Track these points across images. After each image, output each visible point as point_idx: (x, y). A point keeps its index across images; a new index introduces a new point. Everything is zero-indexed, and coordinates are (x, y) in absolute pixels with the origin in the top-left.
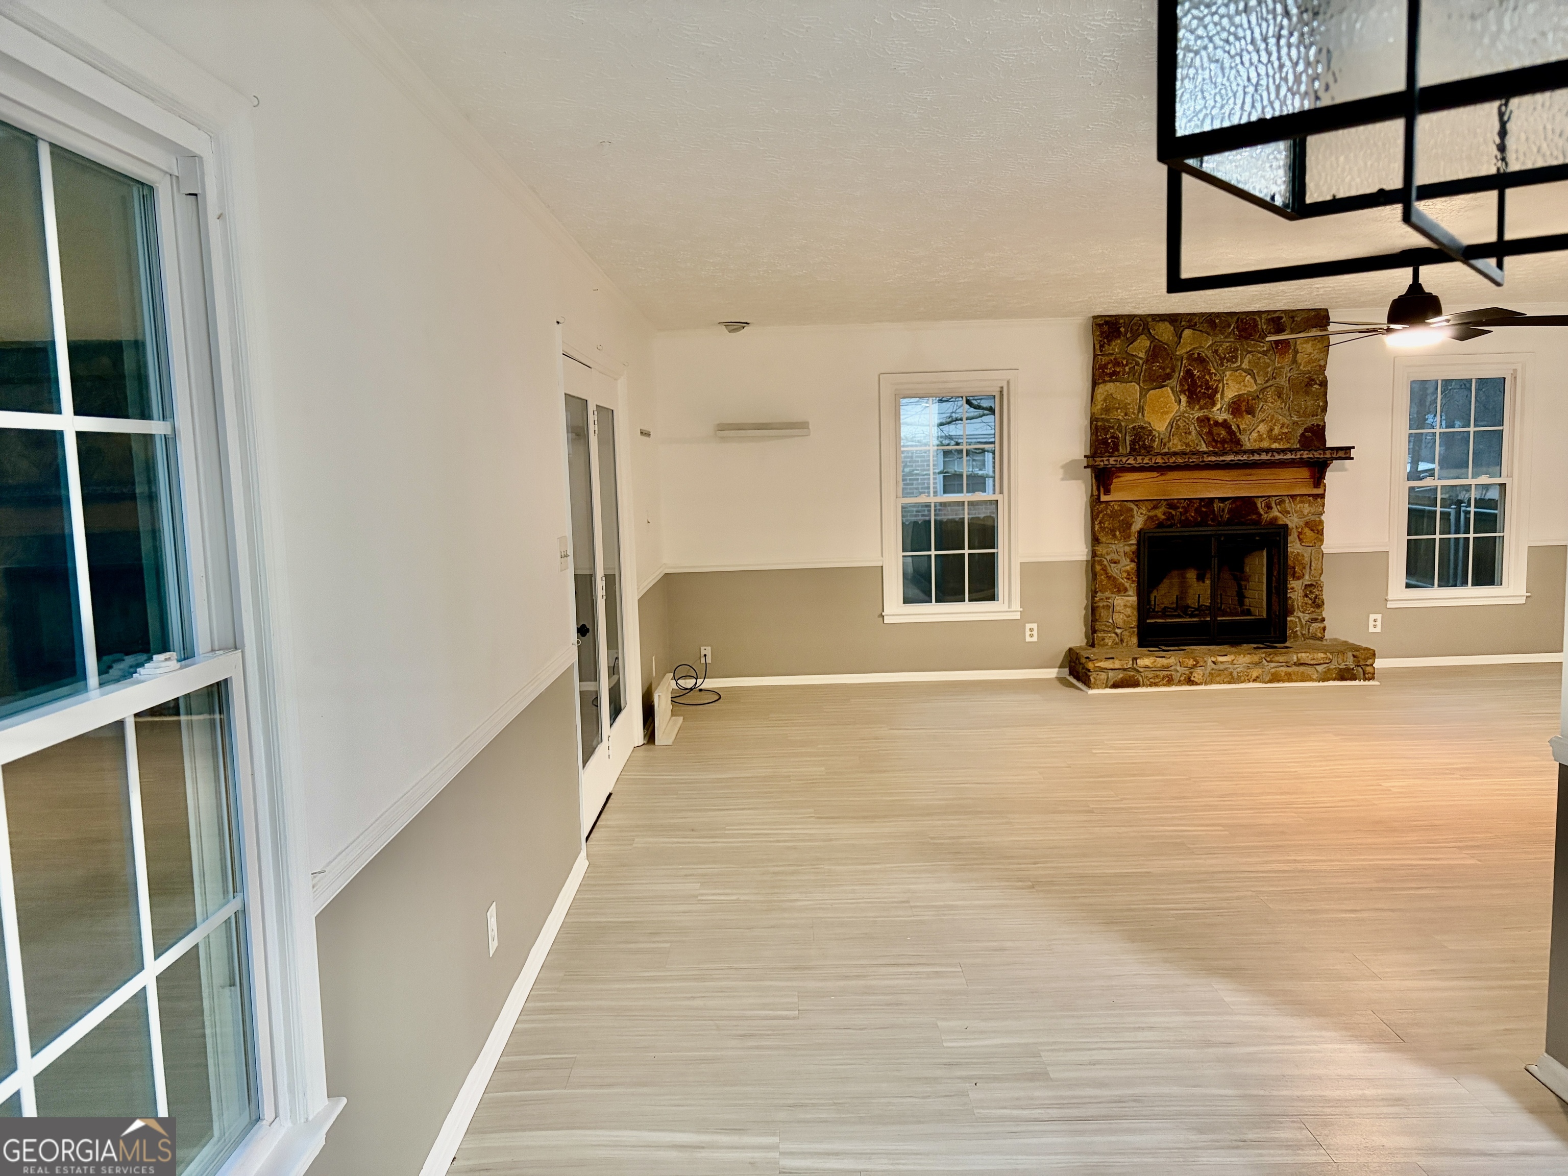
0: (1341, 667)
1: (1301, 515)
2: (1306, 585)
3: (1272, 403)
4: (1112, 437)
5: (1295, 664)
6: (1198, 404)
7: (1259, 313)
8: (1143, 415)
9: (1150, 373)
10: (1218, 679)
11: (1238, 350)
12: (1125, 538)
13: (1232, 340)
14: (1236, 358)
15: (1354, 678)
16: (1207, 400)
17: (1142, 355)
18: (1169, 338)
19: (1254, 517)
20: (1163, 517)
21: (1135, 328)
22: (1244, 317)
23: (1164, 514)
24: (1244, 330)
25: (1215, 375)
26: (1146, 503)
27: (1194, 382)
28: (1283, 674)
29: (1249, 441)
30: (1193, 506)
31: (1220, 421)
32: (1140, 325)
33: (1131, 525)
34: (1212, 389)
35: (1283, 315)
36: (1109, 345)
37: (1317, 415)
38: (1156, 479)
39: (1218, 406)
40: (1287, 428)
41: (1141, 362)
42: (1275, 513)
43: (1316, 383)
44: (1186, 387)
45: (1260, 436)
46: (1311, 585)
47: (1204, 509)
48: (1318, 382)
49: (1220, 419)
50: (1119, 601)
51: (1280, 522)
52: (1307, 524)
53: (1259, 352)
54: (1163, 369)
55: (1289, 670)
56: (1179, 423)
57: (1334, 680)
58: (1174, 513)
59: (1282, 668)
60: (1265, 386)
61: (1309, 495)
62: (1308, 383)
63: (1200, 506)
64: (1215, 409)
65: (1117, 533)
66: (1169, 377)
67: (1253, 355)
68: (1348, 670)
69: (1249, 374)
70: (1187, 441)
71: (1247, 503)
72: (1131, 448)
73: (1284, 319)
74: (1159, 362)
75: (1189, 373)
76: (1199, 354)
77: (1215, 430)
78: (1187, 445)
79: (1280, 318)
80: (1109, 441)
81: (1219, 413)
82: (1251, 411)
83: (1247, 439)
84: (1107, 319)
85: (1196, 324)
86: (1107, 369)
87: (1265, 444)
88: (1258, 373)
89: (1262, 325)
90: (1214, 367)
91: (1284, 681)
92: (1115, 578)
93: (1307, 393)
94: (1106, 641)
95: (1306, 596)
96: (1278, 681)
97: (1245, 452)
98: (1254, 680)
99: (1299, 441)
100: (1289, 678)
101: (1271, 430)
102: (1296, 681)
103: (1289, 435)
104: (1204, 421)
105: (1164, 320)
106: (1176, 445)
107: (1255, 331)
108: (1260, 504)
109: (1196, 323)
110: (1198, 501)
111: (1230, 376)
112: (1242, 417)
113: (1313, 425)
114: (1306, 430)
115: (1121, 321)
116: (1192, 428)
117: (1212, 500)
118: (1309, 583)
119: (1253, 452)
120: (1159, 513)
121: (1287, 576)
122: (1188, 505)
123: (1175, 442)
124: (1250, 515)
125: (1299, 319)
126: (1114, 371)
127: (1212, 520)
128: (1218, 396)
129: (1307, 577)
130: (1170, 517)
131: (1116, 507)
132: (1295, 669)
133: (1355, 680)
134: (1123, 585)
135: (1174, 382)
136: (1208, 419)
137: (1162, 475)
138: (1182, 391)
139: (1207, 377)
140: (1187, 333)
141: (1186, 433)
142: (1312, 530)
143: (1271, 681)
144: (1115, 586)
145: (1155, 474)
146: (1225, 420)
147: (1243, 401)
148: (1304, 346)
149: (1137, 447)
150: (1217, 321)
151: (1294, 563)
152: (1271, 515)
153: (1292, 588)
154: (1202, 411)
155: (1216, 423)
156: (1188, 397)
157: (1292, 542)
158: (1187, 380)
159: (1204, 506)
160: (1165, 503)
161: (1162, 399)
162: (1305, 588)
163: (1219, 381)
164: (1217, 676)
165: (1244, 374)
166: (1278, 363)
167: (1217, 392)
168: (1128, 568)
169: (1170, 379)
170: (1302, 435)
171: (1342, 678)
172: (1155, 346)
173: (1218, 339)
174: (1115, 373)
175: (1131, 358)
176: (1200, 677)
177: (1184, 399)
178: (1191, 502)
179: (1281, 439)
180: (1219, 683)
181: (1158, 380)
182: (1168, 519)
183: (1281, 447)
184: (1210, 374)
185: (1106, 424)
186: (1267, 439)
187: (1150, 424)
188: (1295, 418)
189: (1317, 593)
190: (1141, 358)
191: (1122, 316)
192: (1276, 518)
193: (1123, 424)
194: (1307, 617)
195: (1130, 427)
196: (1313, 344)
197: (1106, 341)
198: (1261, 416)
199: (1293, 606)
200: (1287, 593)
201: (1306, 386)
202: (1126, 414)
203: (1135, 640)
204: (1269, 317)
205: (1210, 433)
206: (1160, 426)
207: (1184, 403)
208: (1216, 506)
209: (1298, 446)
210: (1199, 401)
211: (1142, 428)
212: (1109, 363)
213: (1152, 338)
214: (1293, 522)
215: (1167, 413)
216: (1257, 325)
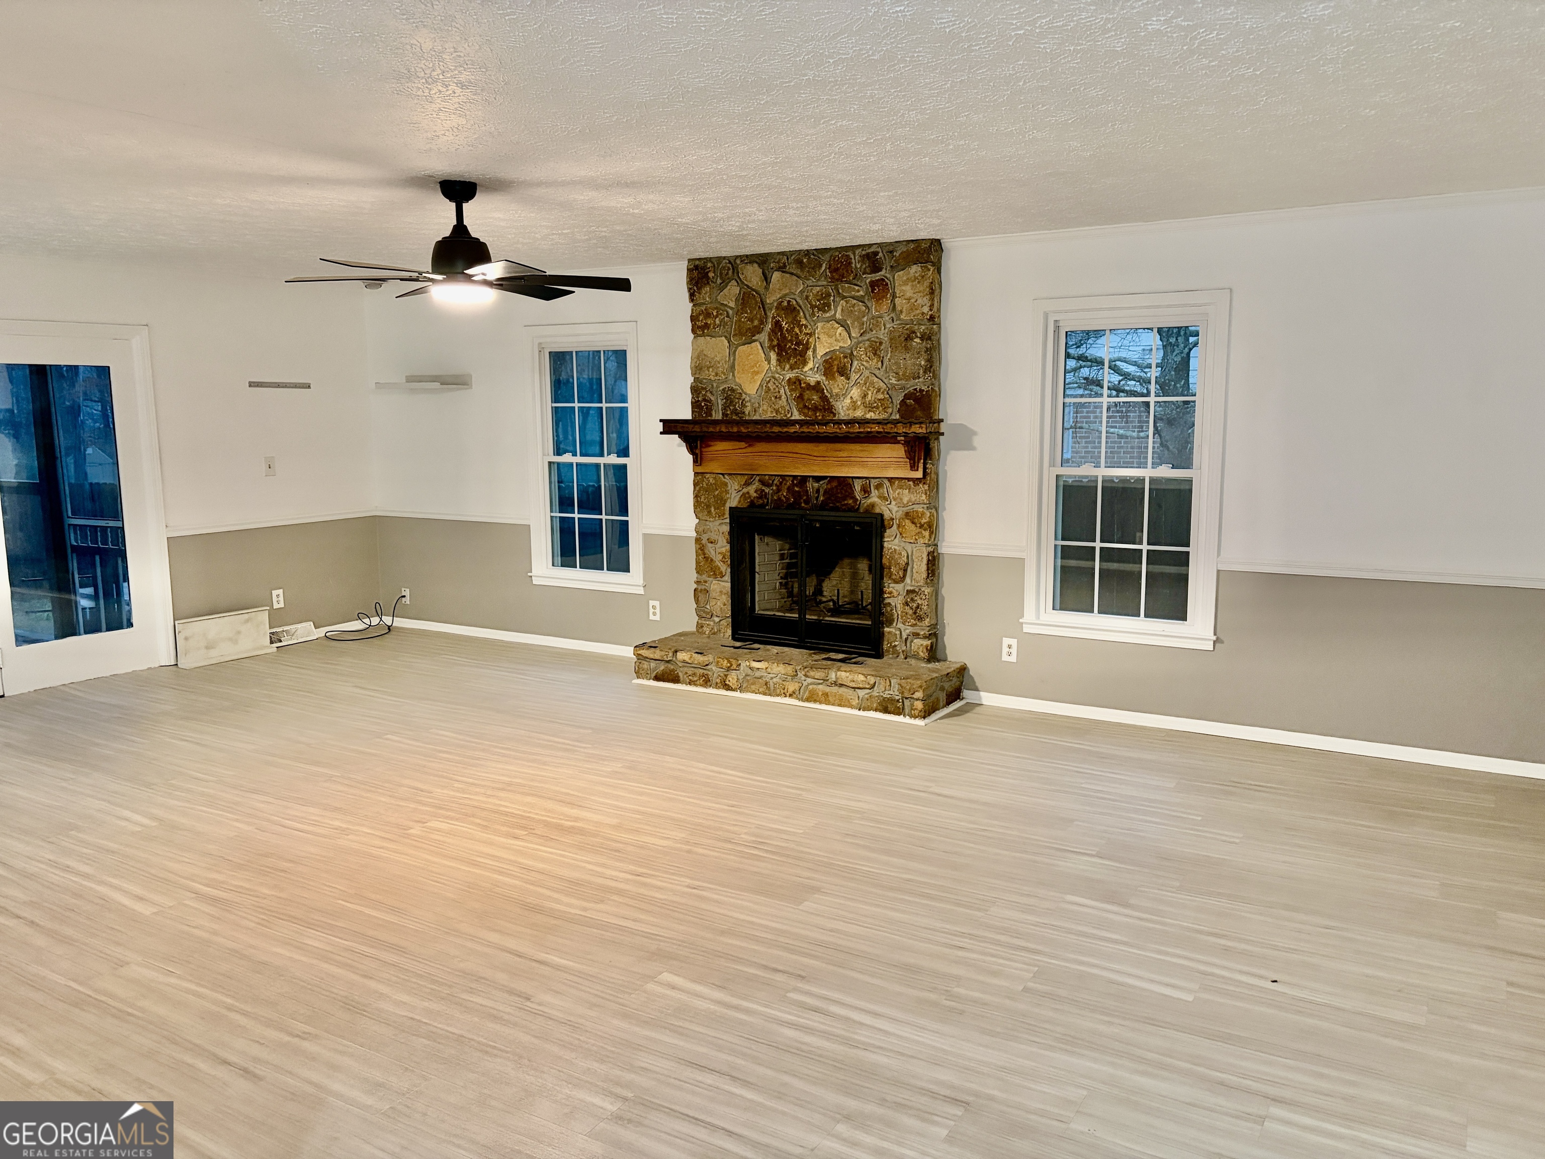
0: (885, 696)
1: (901, 505)
2: (907, 591)
3: (867, 361)
4: (704, 400)
5: (835, 683)
6: (789, 363)
7: (853, 248)
8: (733, 375)
9: (739, 326)
10: (753, 687)
11: (830, 296)
12: (719, 516)
13: (825, 283)
14: (829, 307)
15: (899, 712)
16: (799, 357)
17: (732, 304)
18: (758, 283)
19: (851, 502)
20: (755, 495)
21: (725, 272)
22: (837, 254)
23: (756, 492)
24: (836, 270)
25: (806, 327)
26: (739, 477)
27: (784, 337)
28: (820, 693)
29: (844, 408)
30: (785, 484)
31: (812, 384)
32: (729, 269)
33: (725, 501)
34: (803, 345)
35: (879, 250)
36: (699, 293)
37: (919, 378)
38: (744, 451)
39: (810, 365)
40: (883, 393)
41: (731, 312)
42: (874, 498)
43: (917, 337)
44: (775, 342)
45: (854, 403)
46: (913, 591)
47: (797, 489)
48: (919, 335)
49: (812, 381)
50: (716, 586)
51: (877, 511)
52: (907, 514)
53: (853, 298)
54: (752, 320)
55: (828, 689)
56: (769, 385)
57: (876, 710)
58: (767, 491)
59: (820, 687)
60: (860, 339)
61: (909, 479)
62: (909, 336)
63: (793, 485)
64: (806, 369)
65: (713, 509)
66: (758, 330)
67: (846, 301)
68: (891, 700)
69: (842, 326)
70: (777, 407)
71: (844, 484)
72: (723, 414)
73: (880, 254)
74: (747, 313)
75: (777, 324)
76: (789, 302)
77: (807, 394)
78: (777, 411)
79: (876, 254)
80: (703, 404)
81: (811, 373)
82: (843, 372)
83: (840, 406)
84: (697, 263)
85: (785, 266)
86: (699, 321)
87: (859, 414)
88: (853, 324)
89: (856, 263)
90: (805, 317)
91: (821, 703)
92: (712, 560)
93: (907, 349)
94: (705, 629)
95: (907, 604)
96: (815, 701)
97: (839, 422)
98: (790, 695)
99: (899, 411)
100: (826, 699)
101: (865, 396)
102: (833, 705)
103: (885, 402)
104: (795, 383)
105: (751, 262)
106: (766, 413)
107: (847, 271)
108: (857, 486)
109: (784, 264)
110: (791, 478)
111: (822, 328)
112: (834, 378)
113: (915, 389)
114: (907, 397)
115: (709, 265)
116: (782, 391)
117: (804, 479)
118: (912, 588)
119: (849, 422)
120: (752, 490)
121: (883, 579)
122: (781, 483)
123: (765, 408)
124: (845, 500)
125: (898, 255)
126: (706, 324)
127: (807, 502)
128: (810, 353)
129: (908, 580)
130: (762, 494)
131: (711, 480)
132: (835, 689)
133: (899, 714)
134: (719, 568)
135: (764, 337)
136: (800, 381)
137: (750, 446)
138: (772, 347)
139: (797, 330)
140: (776, 275)
141: (776, 397)
142: (913, 523)
143: (808, 700)
144: (712, 569)
145: (743, 444)
146: (818, 383)
147: (835, 359)
148: (904, 288)
149: (729, 412)
150: (805, 260)
151: (890, 563)
152: (870, 501)
153: (890, 593)
154: (794, 371)
155: (809, 386)
156: (778, 354)
157: (889, 537)
158: (776, 334)
159: (796, 485)
160: (758, 478)
161: (751, 357)
162: (907, 594)
163: (810, 335)
164: (753, 684)
165: (837, 325)
166: (876, 311)
167: (808, 349)
168: (724, 550)
169: (759, 333)
170: (903, 402)
171: (886, 711)
172: (744, 293)
173: (809, 283)
174: (706, 326)
175: (722, 308)
176: (735, 682)
177: (773, 356)
178: (784, 480)
179: (877, 407)
180: (753, 692)
181: (748, 334)
182: (760, 497)
183: (877, 417)
184: (800, 327)
185: (699, 385)
186: (862, 407)
187: (740, 386)
188: (893, 381)
189: (919, 602)
190: (732, 308)
191: (710, 259)
192: (873, 505)
193: (715, 385)
194: (910, 630)
195: (721, 388)
196: (913, 286)
197: (695, 288)
198: (854, 377)
199: (892, 615)
200: (884, 599)
201: (906, 339)
202: (717, 375)
203: (729, 632)
204: (864, 253)
205: (801, 397)
206: (750, 386)
207: (774, 361)
208: (811, 486)
209: (898, 417)
210: (789, 359)
211: (733, 390)
212: (700, 314)
213: (740, 282)
214: (891, 510)
215: (757, 373)
216: (850, 263)
